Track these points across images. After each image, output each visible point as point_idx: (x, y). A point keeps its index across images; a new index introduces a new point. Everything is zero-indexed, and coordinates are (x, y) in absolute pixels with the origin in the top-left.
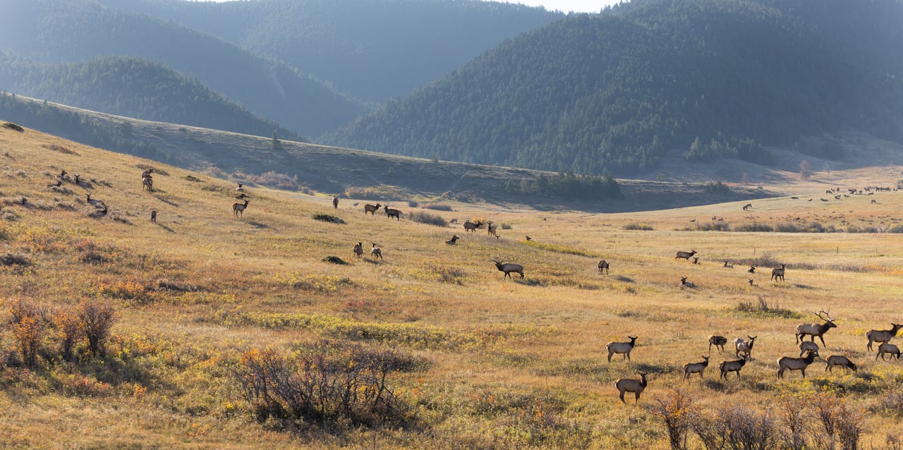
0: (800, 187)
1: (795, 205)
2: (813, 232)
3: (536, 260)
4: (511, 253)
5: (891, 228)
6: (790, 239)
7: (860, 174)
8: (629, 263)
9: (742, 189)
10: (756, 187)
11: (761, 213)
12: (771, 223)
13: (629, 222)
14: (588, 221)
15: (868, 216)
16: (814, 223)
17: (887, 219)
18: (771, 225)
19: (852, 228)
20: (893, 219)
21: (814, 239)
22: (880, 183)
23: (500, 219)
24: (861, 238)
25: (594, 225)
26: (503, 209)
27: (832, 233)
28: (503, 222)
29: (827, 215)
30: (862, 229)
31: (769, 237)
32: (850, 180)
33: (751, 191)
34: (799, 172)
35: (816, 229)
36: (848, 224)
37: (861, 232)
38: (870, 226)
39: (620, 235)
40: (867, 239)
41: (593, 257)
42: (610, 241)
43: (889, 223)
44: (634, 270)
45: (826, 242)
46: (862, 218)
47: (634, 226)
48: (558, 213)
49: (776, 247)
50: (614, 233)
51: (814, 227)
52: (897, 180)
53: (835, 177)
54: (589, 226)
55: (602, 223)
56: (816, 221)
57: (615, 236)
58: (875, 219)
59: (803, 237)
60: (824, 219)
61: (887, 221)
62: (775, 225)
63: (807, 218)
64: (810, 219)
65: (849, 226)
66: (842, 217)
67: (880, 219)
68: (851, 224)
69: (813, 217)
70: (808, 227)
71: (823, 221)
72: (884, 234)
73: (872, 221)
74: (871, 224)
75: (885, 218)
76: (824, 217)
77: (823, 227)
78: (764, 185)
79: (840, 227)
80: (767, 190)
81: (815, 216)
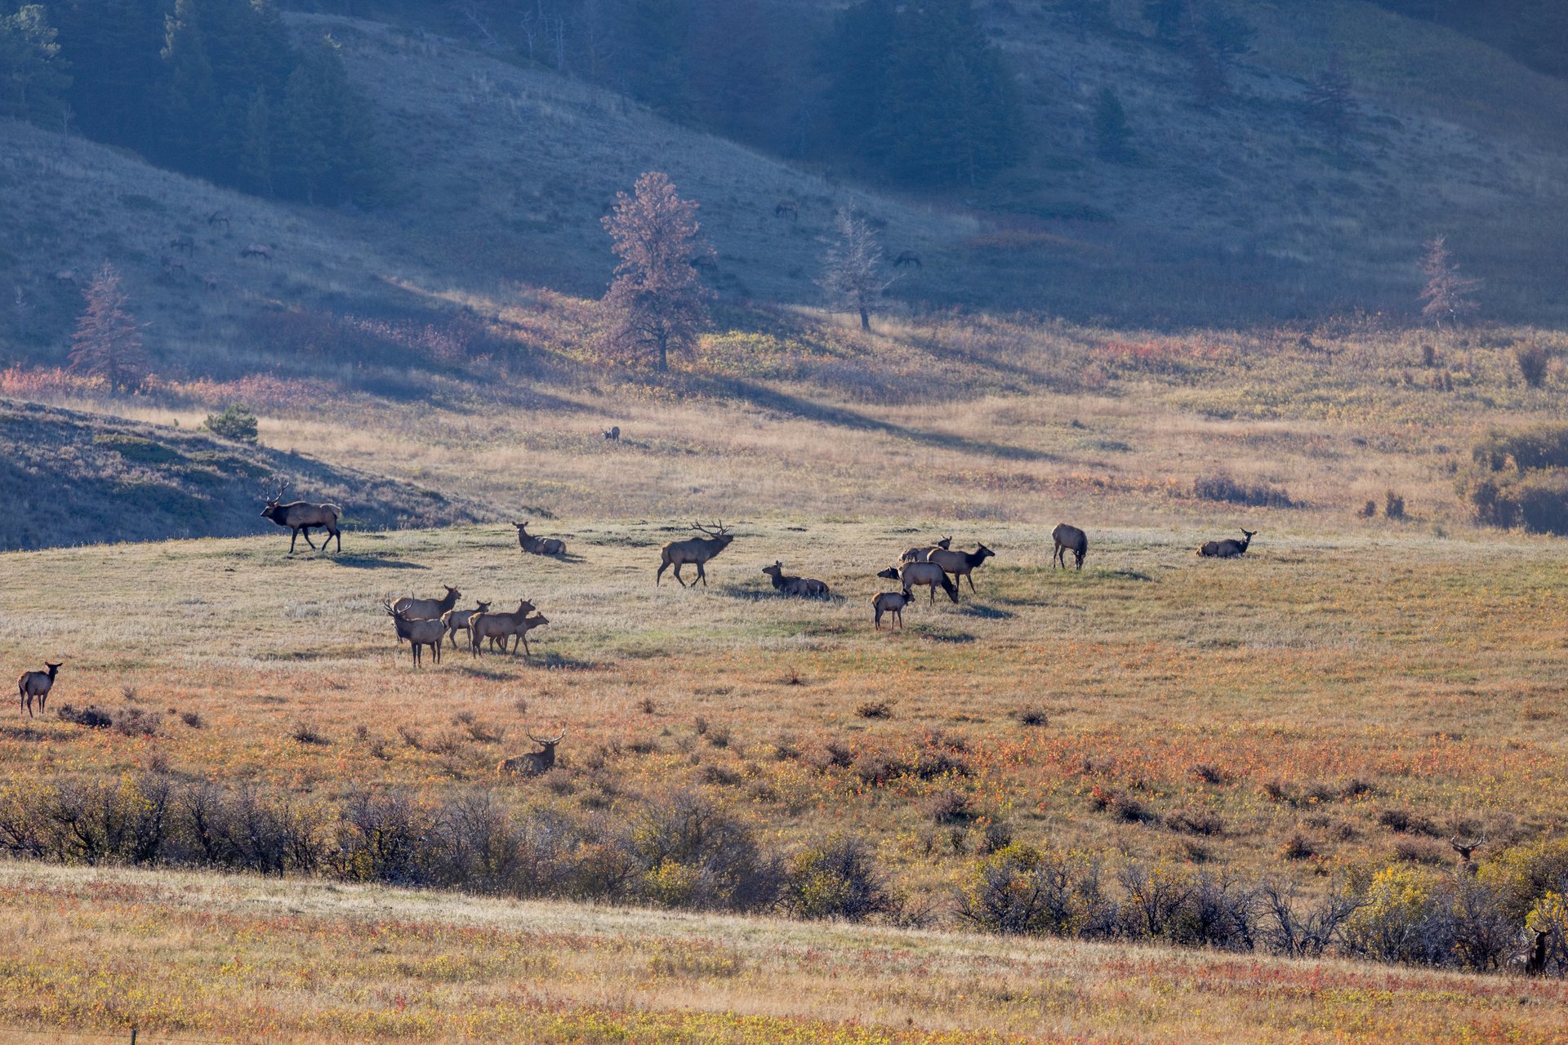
5: (1371, 910)
6: (461, 955)
9: (70, 428)
10: (193, 421)
11: (224, 680)
12: (310, 781)
15: (1180, 773)
16: (690, 809)
17: (1343, 812)
18: (298, 807)
19: (1025, 880)
20: (1398, 823)
21: (675, 968)
22: (1321, 450)
24: (1100, 986)
27: (843, 926)
29: (814, 736)
30: (1116, 895)
31: (275, 925)
32: (1050, 403)
33: (147, 451)
34: (597, 291)
35: (702, 873)
36: (998, 841)
37: (1102, 929)
38: (1189, 876)
40: (1147, 996)
43: (1361, 855)
45: (776, 1007)
46: (1122, 784)
51: (690, 846)
52: (1476, 428)
58: (1241, 807)
59: (577, 944)
60: (785, 774)
61: (1348, 834)
62: (335, 808)
63: (628, 762)
64: (656, 774)
65: (996, 860)
66: (944, 765)
67: (1281, 810)
68: (1016, 846)
69: (685, 746)
70: (631, 847)
71: (767, 795)
72: (1309, 964)
73: (1207, 829)
74: (1199, 856)
75: (1330, 810)
76: (783, 754)
77: (765, 857)
78: (272, 408)
79: (921, 870)
80: (293, 460)
81: (702, 744)
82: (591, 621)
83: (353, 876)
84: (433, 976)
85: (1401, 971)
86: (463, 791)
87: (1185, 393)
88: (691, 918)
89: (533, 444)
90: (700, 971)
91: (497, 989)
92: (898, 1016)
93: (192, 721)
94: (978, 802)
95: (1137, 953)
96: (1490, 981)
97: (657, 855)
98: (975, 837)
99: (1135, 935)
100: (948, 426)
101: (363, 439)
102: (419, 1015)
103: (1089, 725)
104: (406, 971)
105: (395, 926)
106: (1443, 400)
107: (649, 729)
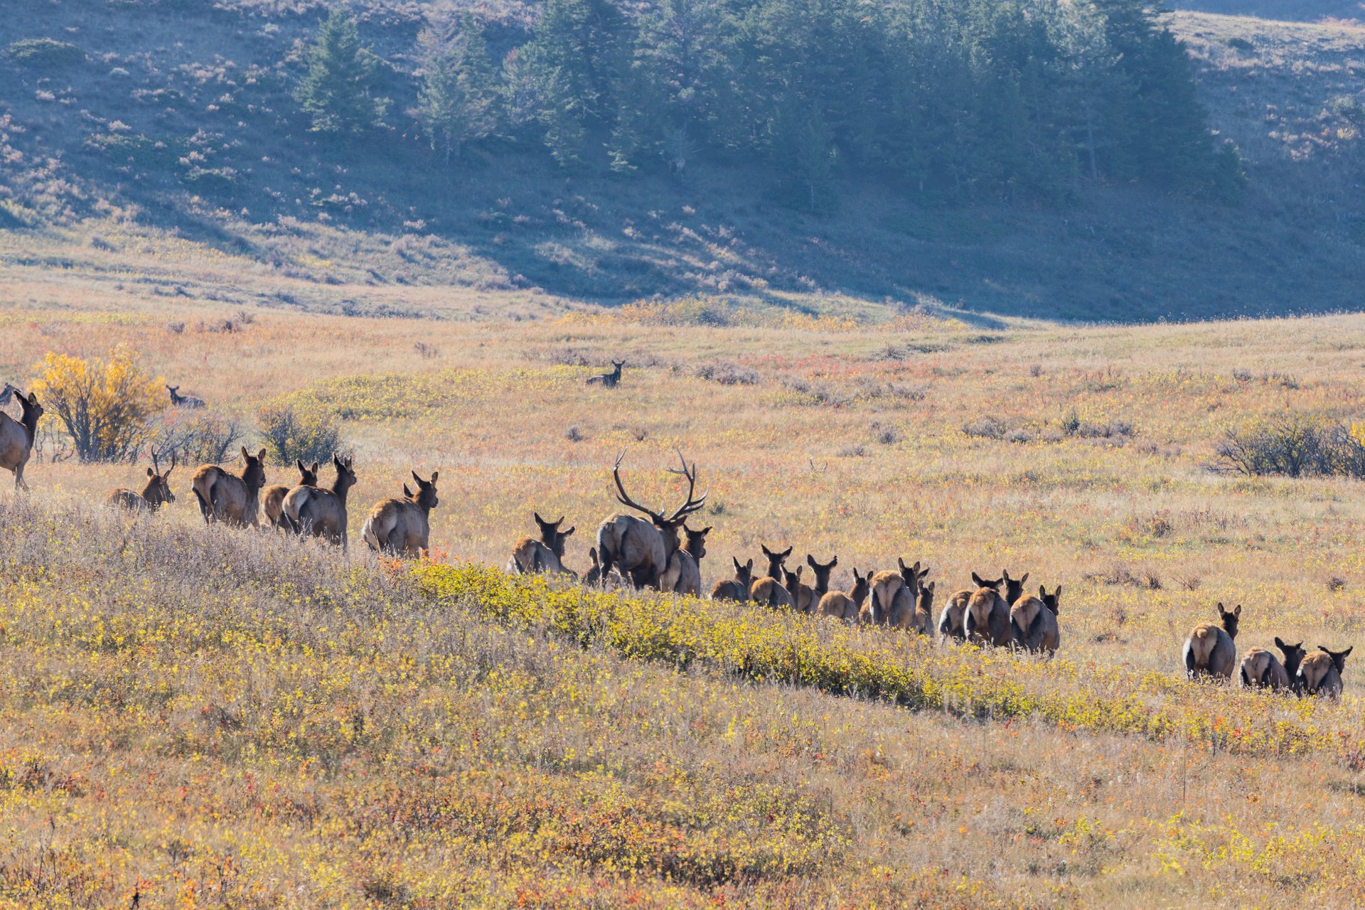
3: (534, 742)
4: (343, 672)
8: (1264, 771)
13: (1273, 400)
14: (946, 394)
23: (256, 367)
25: (993, 431)
26: (280, 283)
28: (281, 399)
39: (1197, 518)
41: (982, 713)
42: (1121, 578)
44: (1306, 838)
47: (1309, 438)
48: (708, 318)
50: (1151, 506)
54: (951, 436)
55: (1058, 417)
57: (1162, 529)
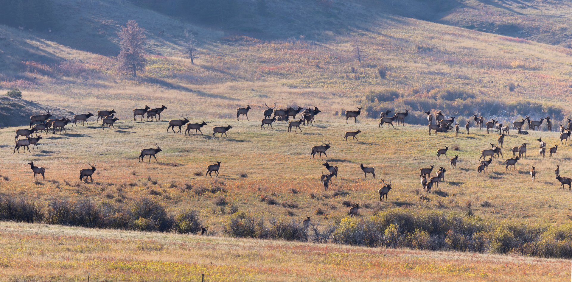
0: (118, 97)
1: (102, 149)
2: (144, 228)
5: (341, 230)
6: (84, 245)
7: (272, 67)
10: (3, 93)
11: (15, 167)
15: (285, 190)
16: (147, 202)
17: (332, 201)
18: (36, 203)
19: (242, 222)
20: (347, 204)
21: (144, 248)
22: (322, 97)
24: (265, 252)
27: (191, 236)
29: (181, 181)
30: (269, 226)
31: (31, 237)
32: (245, 84)
35: (150, 221)
36: (234, 210)
37: (264, 235)
38: (289, 220)
40: (278, 255)
43: (337, 214)
45: (173, 259)
46: (269, 194)
49: (50, 266)
52: (366, 90)
53: (206, 73)
56: (151, 197)
58: (303, 200)
59: (116, 242)
60: (173, 192)
61: (333, 208)
62: (47, 203)
63: (129, 189)
64: (136, 192)
65: (234, 216)
66: (218, 189)
67: (315, 201)
68: (239, 212)
69: (145, 184)
70: (130, 213)
71: (168, 198)
72: (324, 245)
73: (294, 207)
74: (291, 214)
75: (327, 201)
76: (173, 186)
77: (168, 216)
78: (25, 88)
79: (213, 219)
80: (31, 103)
81: (149, 184)
82: (118, 149)
83: (53, 223)
84: (76, 251)
85: (349, 247)
86: (83, 198)
87: (284, 81)
88: (148, 234)
89: (98, 97)
90: (151, 249)
91: (94, 255)
92: (208, 261)
93: (6, 179)
94: (228, 199)
95: (276, 243)
96: (375, 249)
97: (138, 215)
98: (228, 209)
99: (274, 238)
100: (215, 91)
101: (51, 97)
102: (73, 262)
103: (259, 177)
104: (69, 250)
105: (65, 237)
106: (357, 82)
107: (134, 180)
